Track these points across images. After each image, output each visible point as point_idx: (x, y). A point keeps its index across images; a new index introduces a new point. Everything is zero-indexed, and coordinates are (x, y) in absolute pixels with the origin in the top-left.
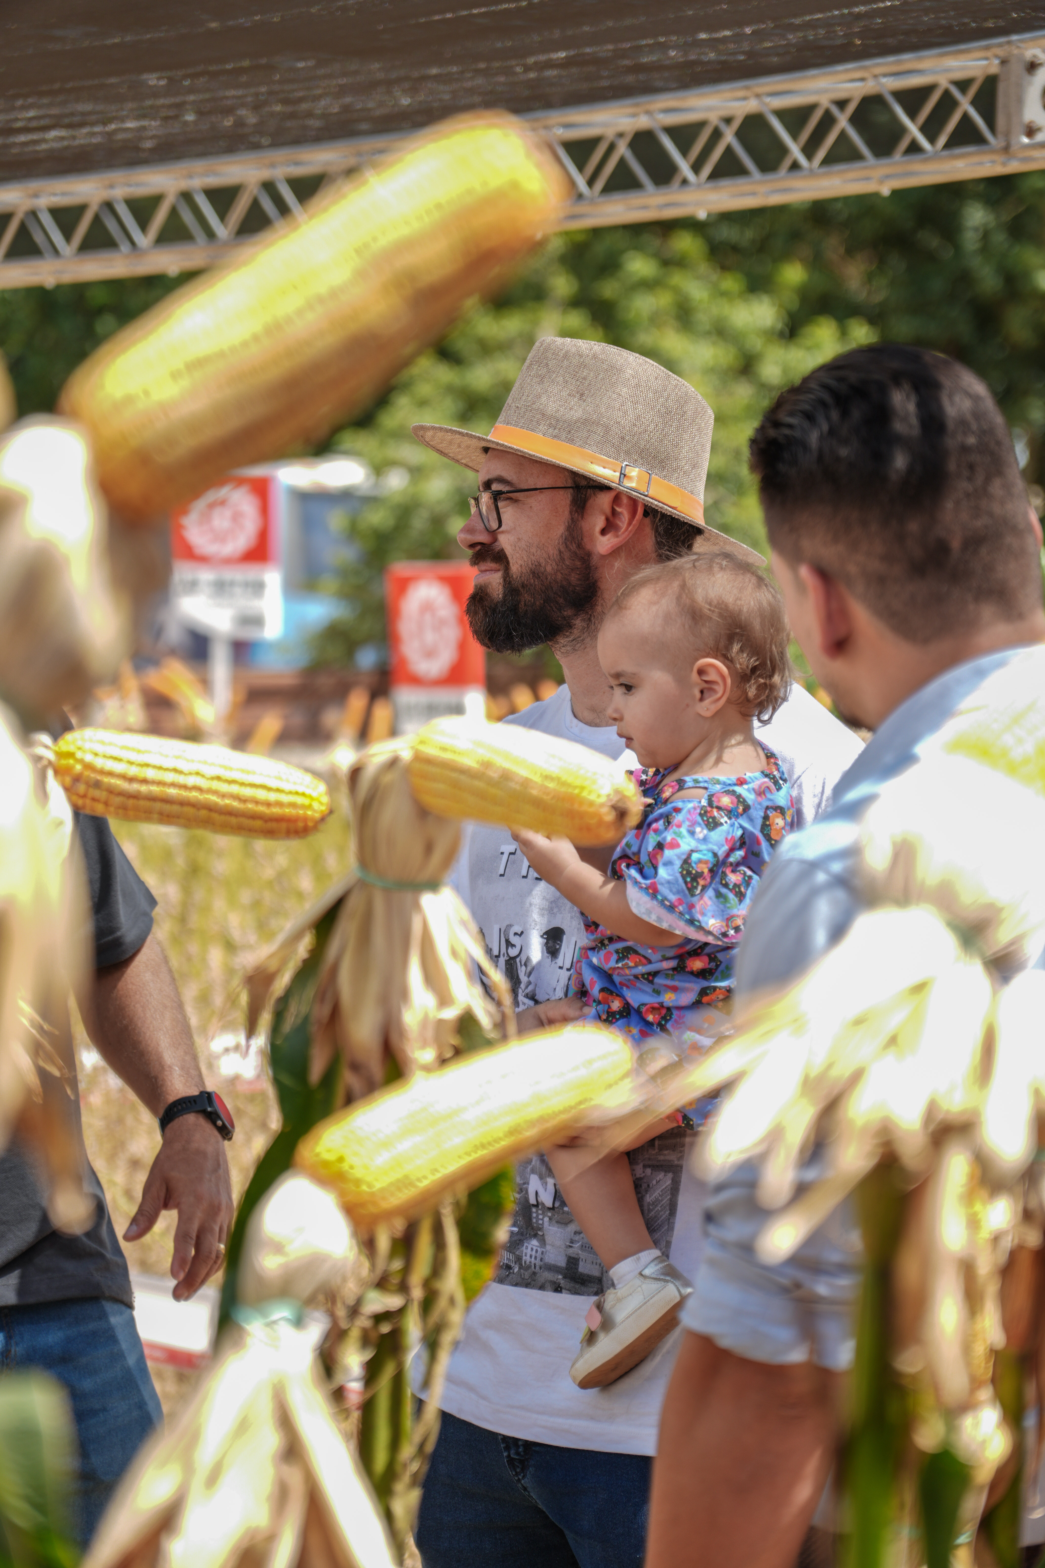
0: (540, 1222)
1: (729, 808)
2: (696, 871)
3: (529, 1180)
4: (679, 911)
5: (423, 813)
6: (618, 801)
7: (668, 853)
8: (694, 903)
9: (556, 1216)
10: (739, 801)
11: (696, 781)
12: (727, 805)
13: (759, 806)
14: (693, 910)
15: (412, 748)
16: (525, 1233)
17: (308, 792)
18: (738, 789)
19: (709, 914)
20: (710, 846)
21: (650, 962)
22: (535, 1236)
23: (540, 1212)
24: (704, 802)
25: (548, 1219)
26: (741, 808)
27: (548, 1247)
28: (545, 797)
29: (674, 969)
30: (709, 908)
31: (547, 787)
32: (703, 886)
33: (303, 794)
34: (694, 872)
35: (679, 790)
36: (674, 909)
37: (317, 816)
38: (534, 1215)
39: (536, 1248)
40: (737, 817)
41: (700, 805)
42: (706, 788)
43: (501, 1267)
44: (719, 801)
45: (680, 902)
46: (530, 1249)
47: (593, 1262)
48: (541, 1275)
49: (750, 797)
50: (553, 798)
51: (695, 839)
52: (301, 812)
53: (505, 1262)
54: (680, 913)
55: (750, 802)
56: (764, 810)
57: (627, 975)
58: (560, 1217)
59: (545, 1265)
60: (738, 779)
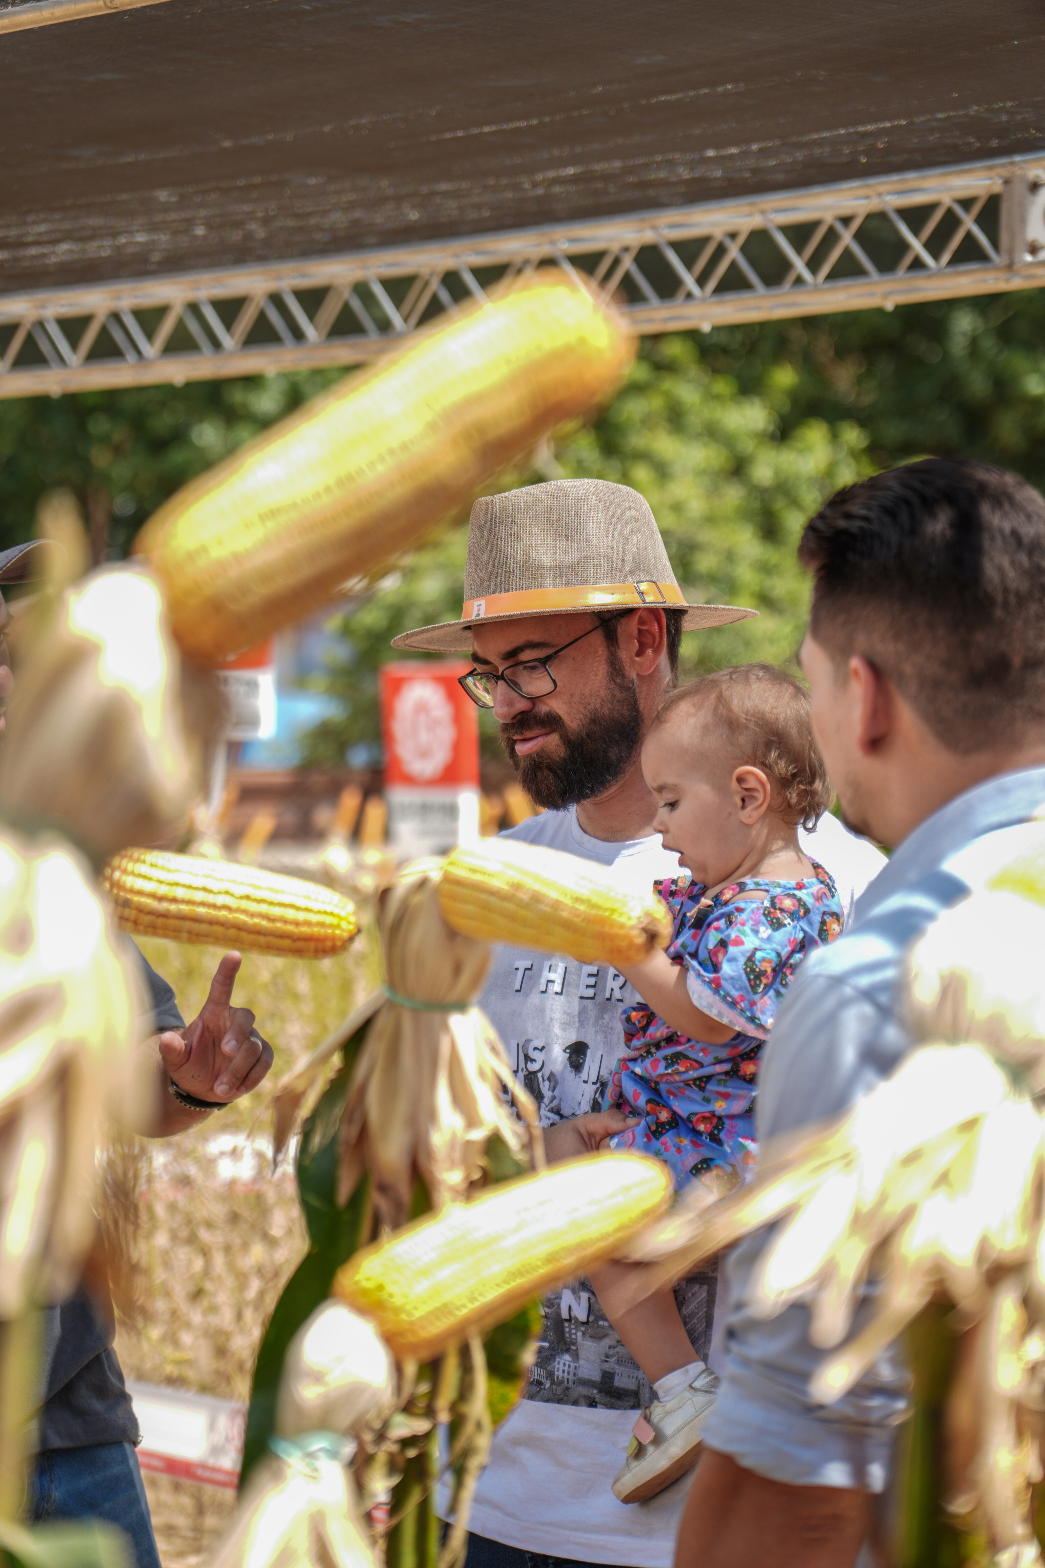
0: (574, 1337)
1: (791, 911)
2: (760, 969)
3: (562, 1295)
4: (740, 1008)
5: (452, 934)
6: (649, 924)
7: (732, 950)
8: (756, 1001)
9: (590, 1331)
10: (800, 904)
11: (757, 884)
12: (789, 908)
13: (816, 911)
14: (755, 1008)
15: (441, 868)
16: (556, 1348)
17: (336, 911)
18: (797, 893)
19: (769, 1013)
20: (774, 946)
21: (701, 1065)
22: (568, 1351)
23: (573, 1326)
24: (767, 903)
25: (581, 1333)
26: (802, 911)
27: (581, 1362)
28: (576, 919)
29: (727, 1073)
30: (768, 1007)
31: (577, 909)
32: (765, 984)
33: (332, 914)
34: (757, 970)
35: (740, 892)
36: (736, 1006)
37: (346, 935)
38: (567, 1330)
39: (569, 1363)
40: (799, 919)
41: (763, 906)
42: (767, 891)
43: (532, 1383)
44: (781, 903)
45: (743, 998)
46: (563, 1364)
47: (629, 1376)
48: (574, 1391)
49: (809, 901)
50: (584, 920)
51: (758, 938)
52: (329, 931)
53: (536, 1377)
54: (741, 1010)
55: (810, 906)
56: (821, 915)
57: (676, 1082)
58: (594, 1331)
59: (579, 1380)
60: (798, 884)
